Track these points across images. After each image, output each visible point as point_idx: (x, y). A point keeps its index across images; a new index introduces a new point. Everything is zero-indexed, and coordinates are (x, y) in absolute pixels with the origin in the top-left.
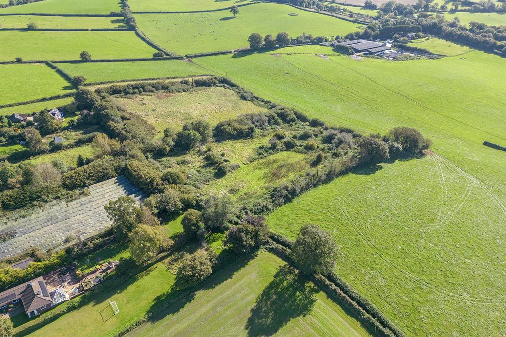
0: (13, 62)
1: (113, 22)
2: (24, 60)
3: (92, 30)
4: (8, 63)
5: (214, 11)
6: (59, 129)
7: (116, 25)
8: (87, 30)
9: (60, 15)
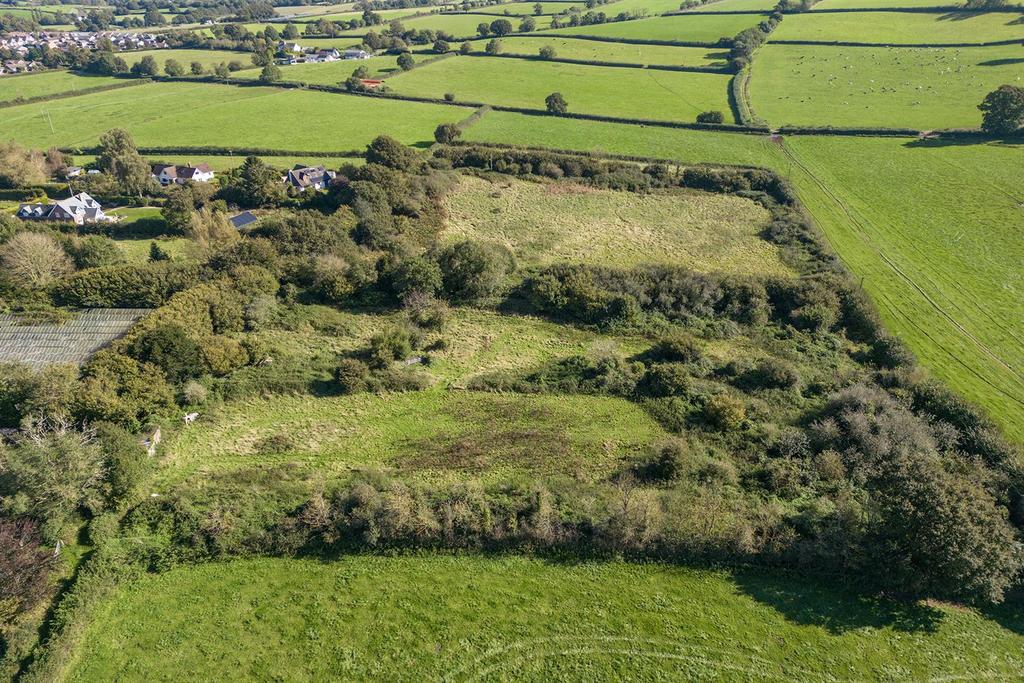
0: (437, 101)
1: (710, 56)
2: (457, 98)
3: (650, 67)
4: (431, 101)
5: (986, 45)
6: (275, 202)
7: (708, 62)
8: (640, 66)
9: (623, 41)
